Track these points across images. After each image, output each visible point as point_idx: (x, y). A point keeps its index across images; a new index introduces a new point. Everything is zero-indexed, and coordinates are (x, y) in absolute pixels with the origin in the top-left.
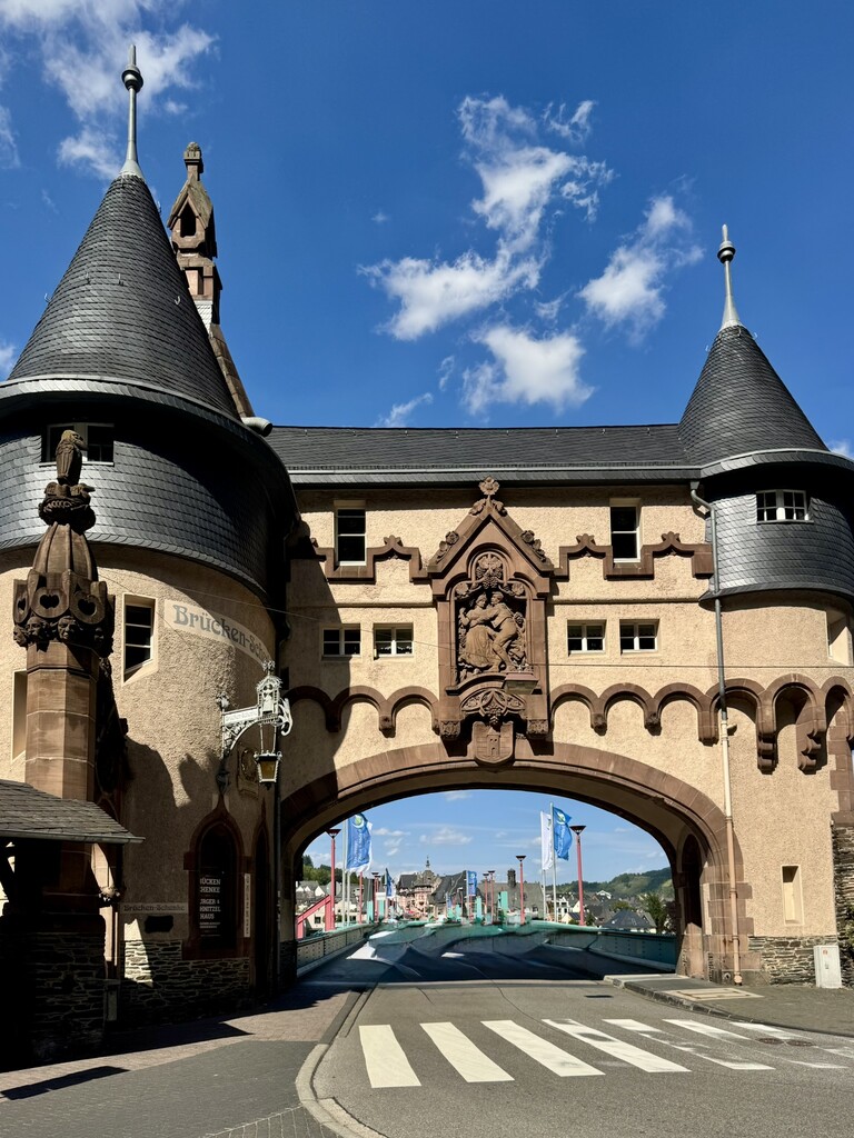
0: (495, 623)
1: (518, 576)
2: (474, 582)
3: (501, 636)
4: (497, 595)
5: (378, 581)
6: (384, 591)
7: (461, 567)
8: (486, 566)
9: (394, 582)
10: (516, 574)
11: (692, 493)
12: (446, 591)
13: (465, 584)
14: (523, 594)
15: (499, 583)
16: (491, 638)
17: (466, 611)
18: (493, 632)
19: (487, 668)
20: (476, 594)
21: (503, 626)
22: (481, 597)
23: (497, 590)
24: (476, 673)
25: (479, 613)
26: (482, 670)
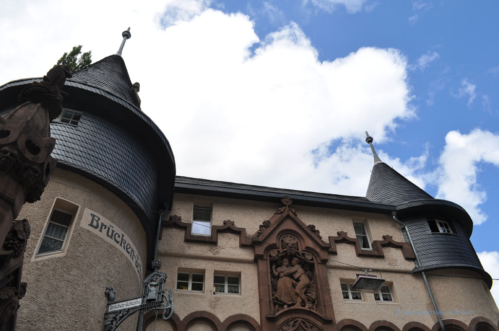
0: (296, 276)
1: (308, 249)
2: (281, 250)
3: (300, 285)
4: (295, 259)
5: (219, 244)
6: (222, 250)
7: (273, 240)
8: (288, 242)
9: (229, 246)
10: (307, 248)
11: (394, 217)
12: (264, 253)
13: (275, 251)
14: (312, 260)
15: (296, 252)
16: (294, 286)
17: (276, 267)
18: (295, 282)
19: (293, 305)
20: (283, 258)
21: (301, 279)
22: (285, 260)
23: (295, 256)
24: (286, 308)
25: (284, 269)
26: (289, 306)
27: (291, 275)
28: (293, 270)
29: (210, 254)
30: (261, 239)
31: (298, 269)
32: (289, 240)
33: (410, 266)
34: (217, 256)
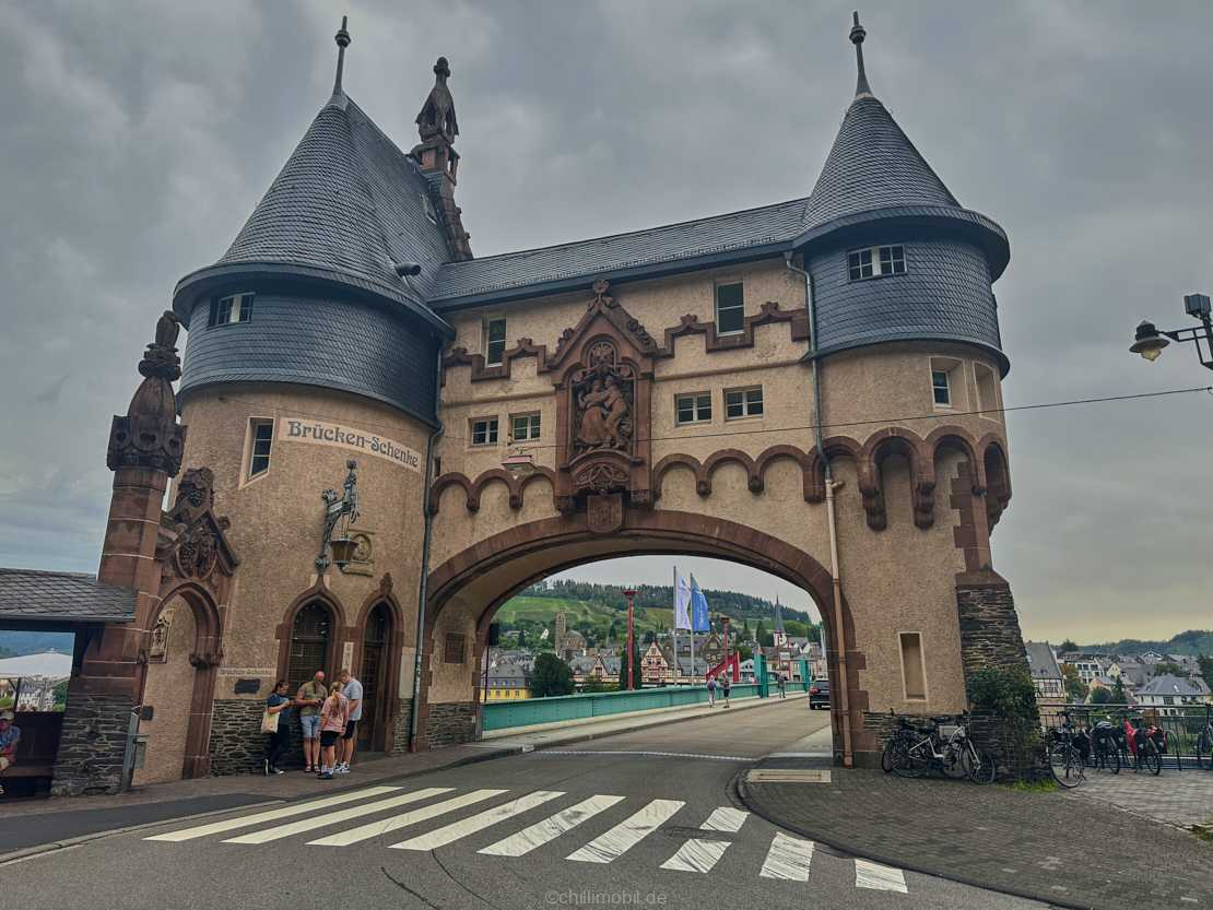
0: (607, 404)
1: (625, 360)
2: (588, 369)
3: (612, 416)
4: (609, 378)
5: (513, 376)
6: (517, 385)
7: (575, 359)
8: (599, 354)
9: (526, 378)
10: (623, 358)
11: (788, 263)
12: (563, 380)
13: (580, 373)
14: (631, 375)
15: (609, 368)
16: (604, 417)
17: (584, 395)
18: (605, 412)
19: (599, 445)
20: (591, 380)
21: (615, 408)
22: (596, 382)
23: (609, 374)
24: (590, 451)
25: (594, 396)
26: (596, 446)
27: (601, 404)
28: (603, 396)
29: (502, 394)
30: (557, 360)
31: (613, 393)
32: (601, 352)
33: (800, 351)
34: (510, 394)
